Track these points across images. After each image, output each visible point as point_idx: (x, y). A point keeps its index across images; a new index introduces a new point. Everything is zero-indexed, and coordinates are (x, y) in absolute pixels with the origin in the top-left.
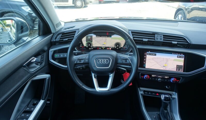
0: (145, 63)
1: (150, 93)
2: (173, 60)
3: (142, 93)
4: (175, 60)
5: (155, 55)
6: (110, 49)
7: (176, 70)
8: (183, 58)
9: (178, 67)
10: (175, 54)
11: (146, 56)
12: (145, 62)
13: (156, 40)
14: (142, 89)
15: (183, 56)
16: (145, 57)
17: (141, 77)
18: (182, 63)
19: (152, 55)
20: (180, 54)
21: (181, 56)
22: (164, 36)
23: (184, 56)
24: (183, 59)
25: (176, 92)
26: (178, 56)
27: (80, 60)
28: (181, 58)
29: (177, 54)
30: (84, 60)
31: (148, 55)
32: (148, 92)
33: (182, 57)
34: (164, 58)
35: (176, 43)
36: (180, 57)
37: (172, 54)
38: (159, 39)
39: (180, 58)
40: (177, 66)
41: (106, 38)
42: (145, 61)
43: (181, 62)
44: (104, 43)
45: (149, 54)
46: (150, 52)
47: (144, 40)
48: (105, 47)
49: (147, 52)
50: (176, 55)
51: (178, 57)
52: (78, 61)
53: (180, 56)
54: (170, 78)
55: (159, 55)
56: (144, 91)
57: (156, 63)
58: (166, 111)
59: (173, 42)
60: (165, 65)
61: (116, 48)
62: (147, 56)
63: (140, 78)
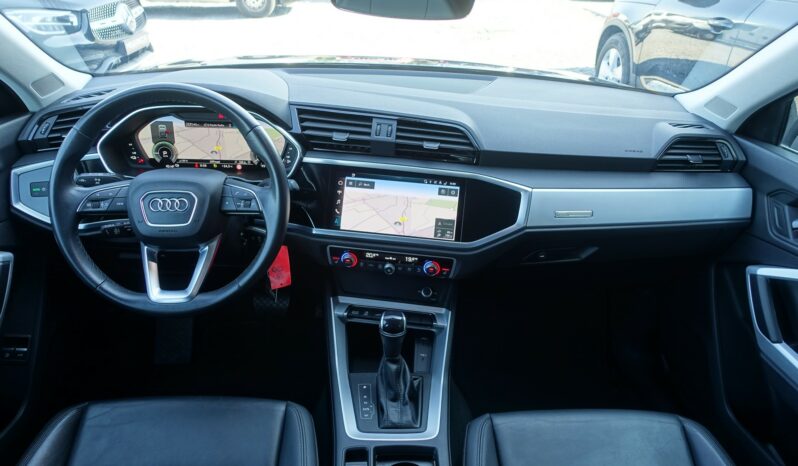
0: (340, 214)
1: (366, 314)
2: (427, 204)
3: (343, 313)
4: (431, 202)
5: (372, 186)
6: (239, 167)
7: (433, 237)
8: (456, 195)
9: (442, 225)
10: (433, 183)
11: (343, 190)
12: (340, 210)
13: (374, 137)
14: (343, 299)
15: (456, 190)
16: (339, 192)
17: (333, 261)
18: (452, 214)
19: (363, 187)
20: (448, 184)
21: (451, 190)
22: (400, 122)
23: (458, 188)
24: (456, 199)
25: (448, 308)
26: (440, 189)
27: (96, 201)
28: (450, 195)
29: (438, 184)
30: (110, 201)
31: (348, 185)
32: (362, 310)
33: (453, 192)
34: (397, 197)
35: (435, 146)
36: (448, 193)
37: (423, 182)
38: (383, 133)
39: (446, 194)
40: (438, 220)
41: (221, 129)
42: (340, 207)
43: (448, 207)
44: (215, 149)
45: (351, 183)
46: (356, 176)
47: (337, 137)
48: (222, 161)
49: (347, 178)
50: (435, 188)
51: (440, 194)
52: (89, 205)
53: (446, 189)
54: (422, 261)
55: (383, 187)
56: (351, 308)
57: (374, 213)
58: (393, 367)
59: (427, 145)
60: (400, 220)
61: (259, 163)
62: (347, 189)
63: (330, 263)
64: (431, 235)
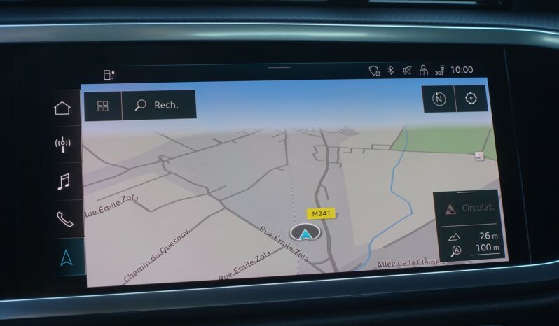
0: (79, 231)
5: (185, 107)
8: (480, 107)
9: (456, 214)
10: (399, 74)
12: (76, 213)
15: (479, 90)
16: (63, 144)
19: (150, 113)
20: (448, 74)
21: (463, 90)
23: (483, 81)
24: (485, 119)
26: (428, 92)
28: (464, 108)
29: (415, 74)
31: (93, 116)
33: (470, 98)
34: (285, 137)
36: (454, 101)
37: (368, 76)
39: (448, 108)
40: (441, 200)
42: (73, 203)
45: (103, 106)
46: (117, 80)
49: (86, 88)
50: (413, 88)
51: (430, 107)
53: (446, 90)
57: (211, 205)
60: (310, 217)
62: (91, 131)
64: (433, 258)
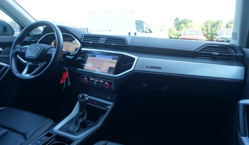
2: (108, 62)
4: (109, 62)
8: (117, 60)
9: (110, 69)
10: (111, 56)
12: (85, 63)
13: (99, 42)
15: (117, 58)
16: (87, 58)
17: (82, 80)
18: (114, 65)
19: (93, 57)
20: (115, 56)
22: (108, 38)
23: (118, 57)
26: (113, 57)
27: (21, 49)
33: (116, 59)
34: (100, 60)
35: (115, 44)
37: (109, 56)
38: (102, 41)
39: (114, 59)
40: (110, 67)
43: (113, 63)
44: (67, 48)
46: (92, 54)
47: (90, 42)
49: (90, 54)
51: (112, 59)
55: (98, 57)
59: (112, 44)
62: (89, 57)
